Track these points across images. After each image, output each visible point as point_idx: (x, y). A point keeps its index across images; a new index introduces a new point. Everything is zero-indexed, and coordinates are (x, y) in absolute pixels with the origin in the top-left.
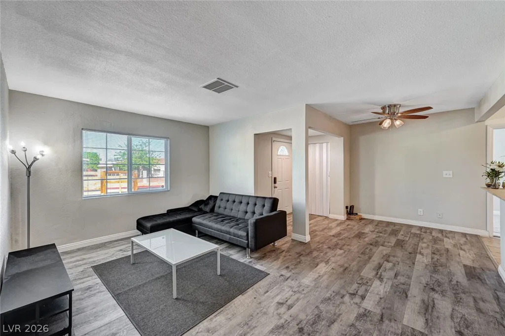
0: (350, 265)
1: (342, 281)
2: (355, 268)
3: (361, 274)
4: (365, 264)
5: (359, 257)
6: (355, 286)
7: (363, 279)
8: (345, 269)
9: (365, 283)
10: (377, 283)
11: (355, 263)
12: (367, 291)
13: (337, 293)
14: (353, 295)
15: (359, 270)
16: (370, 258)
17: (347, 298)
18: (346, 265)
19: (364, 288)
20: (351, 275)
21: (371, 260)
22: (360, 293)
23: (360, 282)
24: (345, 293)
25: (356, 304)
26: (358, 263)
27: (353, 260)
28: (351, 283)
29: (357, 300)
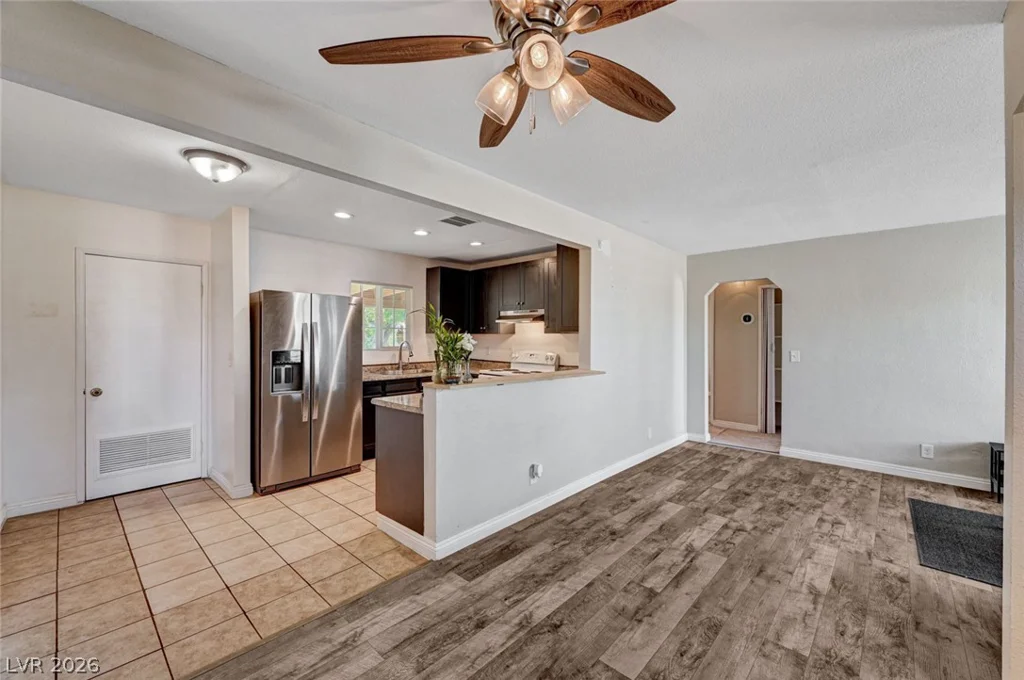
0: (752, 582)
1: (761, 547)
2: (738, 573)
3: (726, 559)
4: (714, 583)
5: (729, 612)
6: (738, 540)
7: (723, 551)
8: (761, 571)
9: (719, 545)
10: (698, 544)
11: (740, 588)
12: (719, 534)
13: (764, 532)
14: (740, 530)
15: (731, 567)
16: (696, 606)
17: (749, 527)
18: (761, 582)
19: (724, 537)
20: (747, 557)
21: (696, 597)
22: (730, 532)
23: (728, 546)
24: (753, 532)
25: (734, 521)
26: (731, 589)
27: (745, 600)
28: (744, 545)
29: (734, 525)
